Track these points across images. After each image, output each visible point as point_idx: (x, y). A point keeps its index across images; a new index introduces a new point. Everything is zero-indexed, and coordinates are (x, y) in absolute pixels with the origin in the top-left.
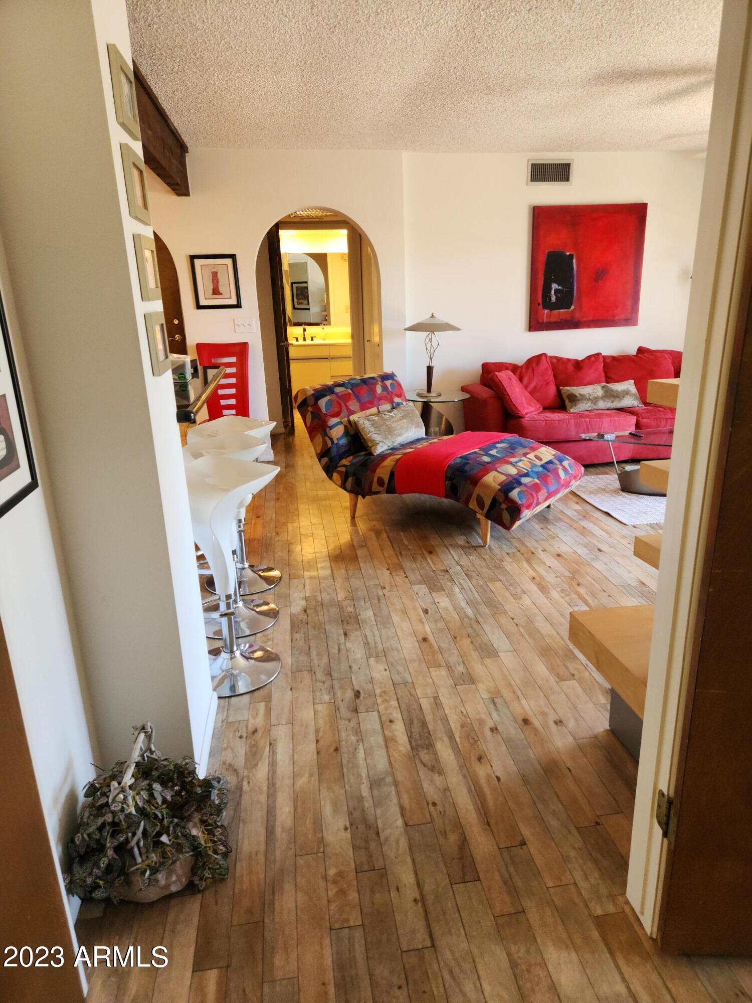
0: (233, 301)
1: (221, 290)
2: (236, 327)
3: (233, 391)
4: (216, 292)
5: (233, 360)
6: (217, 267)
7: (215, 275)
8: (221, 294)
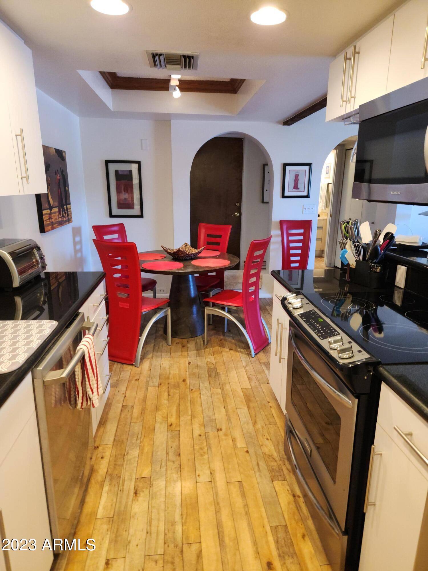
0: (305, 194)
1: (299, 186)
2: (304, 210)
3: (299, 251)
4: (296, 187)
5: (302, 231)
6: (299, 172)
7: (297, 176)
8: (299, 189)
